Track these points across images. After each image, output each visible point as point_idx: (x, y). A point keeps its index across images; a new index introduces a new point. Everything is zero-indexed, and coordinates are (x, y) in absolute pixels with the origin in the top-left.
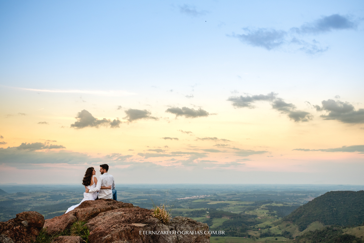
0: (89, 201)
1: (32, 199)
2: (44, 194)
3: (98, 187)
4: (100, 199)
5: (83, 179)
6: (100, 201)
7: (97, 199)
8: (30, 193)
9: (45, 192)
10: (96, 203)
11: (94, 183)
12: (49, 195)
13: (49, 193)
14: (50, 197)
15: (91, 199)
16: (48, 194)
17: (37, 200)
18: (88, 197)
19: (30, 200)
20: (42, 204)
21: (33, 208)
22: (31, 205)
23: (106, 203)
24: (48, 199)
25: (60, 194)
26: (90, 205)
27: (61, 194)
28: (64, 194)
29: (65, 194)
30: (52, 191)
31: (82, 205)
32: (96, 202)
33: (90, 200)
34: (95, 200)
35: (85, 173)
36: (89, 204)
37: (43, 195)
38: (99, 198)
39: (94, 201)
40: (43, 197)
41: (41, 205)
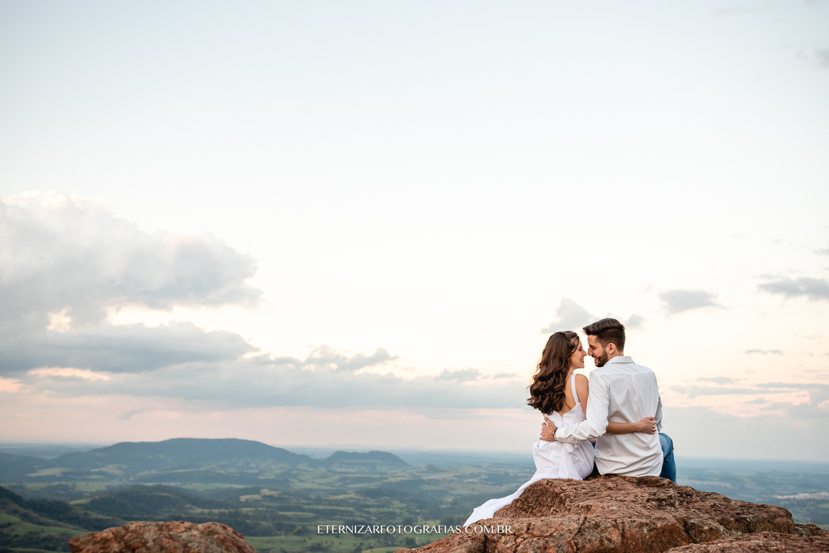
0: (555, 483)
1: (453, 481)
2: (476, 471)
3: (595, 423)
4: (608, 476)
5: (533, 382)
6: (610, 484)
7: (595, 473)
8: (450, 467)
9: (477, 467)
10: (592, 494)
11: (578, 404)
12: (485, 473)
13: (486, 469)
14: (486, 477)
15: (564, 475)
16: (484, 471)
17: (463, 482)
18: (553, 463)
19: (451, 481)
20: (473, 490)
21: (458, 497)
22: (454, 492)
23: (646, 496)
24: (484, 481)
25: (506, 473)
26: (562, 502)
27: (508, 472)
28: (513, 473)
29: (516, 472)
30: (489, 466)
31: (526, 499)
32: (592, 490)
33: (560, 480)
34: (586, 479)
35: (539, 358)
36: (557, 495)
37: (473, 473)
38: (603, 470)
39: (578, 483)
40: (473, 475)
41: (472, 493)
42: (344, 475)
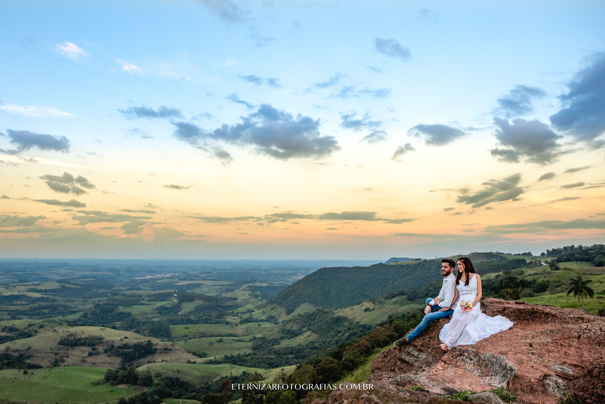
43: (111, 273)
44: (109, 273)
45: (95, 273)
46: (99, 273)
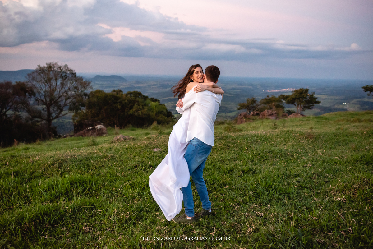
1: (147, 87)
13: (159, 82)
14: (160, 85)
17: (151, 87)
22: (148, 92)
40: (155, 85)
42: (102, 85)
43: (251, 87)
44: (249, 87)
45: (240, 87)
46: (243, 87)
